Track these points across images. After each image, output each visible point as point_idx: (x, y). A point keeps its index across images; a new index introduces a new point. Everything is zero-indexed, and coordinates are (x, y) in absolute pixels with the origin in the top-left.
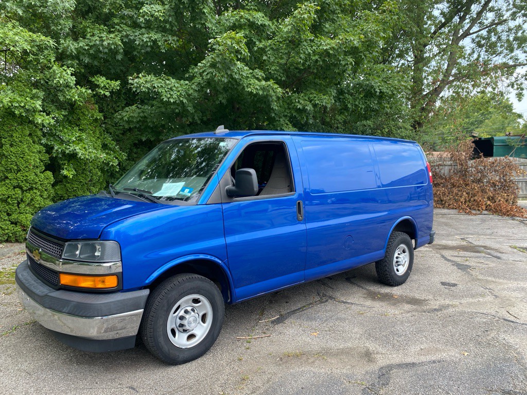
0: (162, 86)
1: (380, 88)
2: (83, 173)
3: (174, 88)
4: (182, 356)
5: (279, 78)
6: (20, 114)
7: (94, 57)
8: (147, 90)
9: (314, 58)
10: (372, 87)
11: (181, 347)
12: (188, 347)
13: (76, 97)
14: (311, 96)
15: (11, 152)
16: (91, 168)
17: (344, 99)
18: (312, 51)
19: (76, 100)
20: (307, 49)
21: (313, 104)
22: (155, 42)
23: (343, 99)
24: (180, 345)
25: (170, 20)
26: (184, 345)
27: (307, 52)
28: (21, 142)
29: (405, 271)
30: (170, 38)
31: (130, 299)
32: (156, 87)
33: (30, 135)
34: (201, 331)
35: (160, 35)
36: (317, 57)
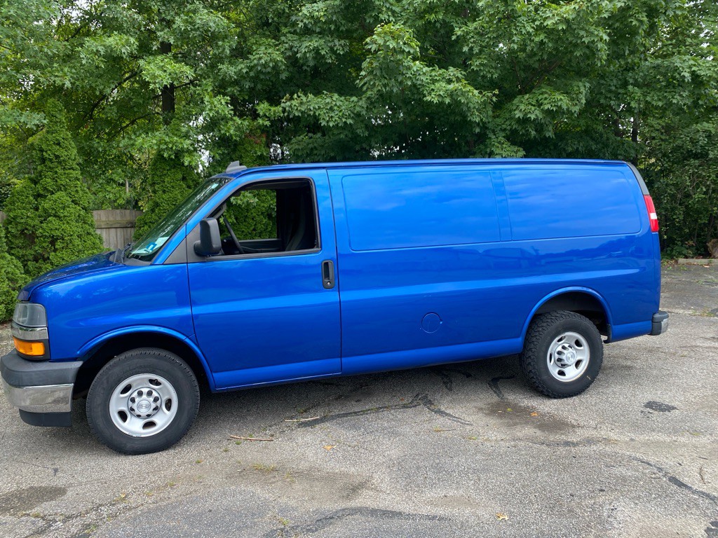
0: (319, 108)
1: (694, 68)
2: (245, 221)
3: (335, 108)
4: (129, 446)
5: (489, 75)
6: (169, 156)
7: (255, 79)
8: (300, 115)
9: (537, 39)
10: (676, 69)
11: (131, 434)
12: (142, 436)
13: (232, 132)
14: (540, 97)
15: (163, 199)
16: (254, 214)
17: (626, 94)
18: (533, 28)
19: (231, 135)
20: (524, 27)
21: (542, 109)
22: (317, 50)
23: (624, 94)
24: (132, 432)
25: (334, 18)
26: (135, 433)
27: (524, 32)
28: (173, 187)
29: (579, 376)
30: (337, 43)
31: (55, 371)
32: (312, 109)
33: (184, 179)
34: (164, 420)
35: (322, 41)
36: (542, 37)
